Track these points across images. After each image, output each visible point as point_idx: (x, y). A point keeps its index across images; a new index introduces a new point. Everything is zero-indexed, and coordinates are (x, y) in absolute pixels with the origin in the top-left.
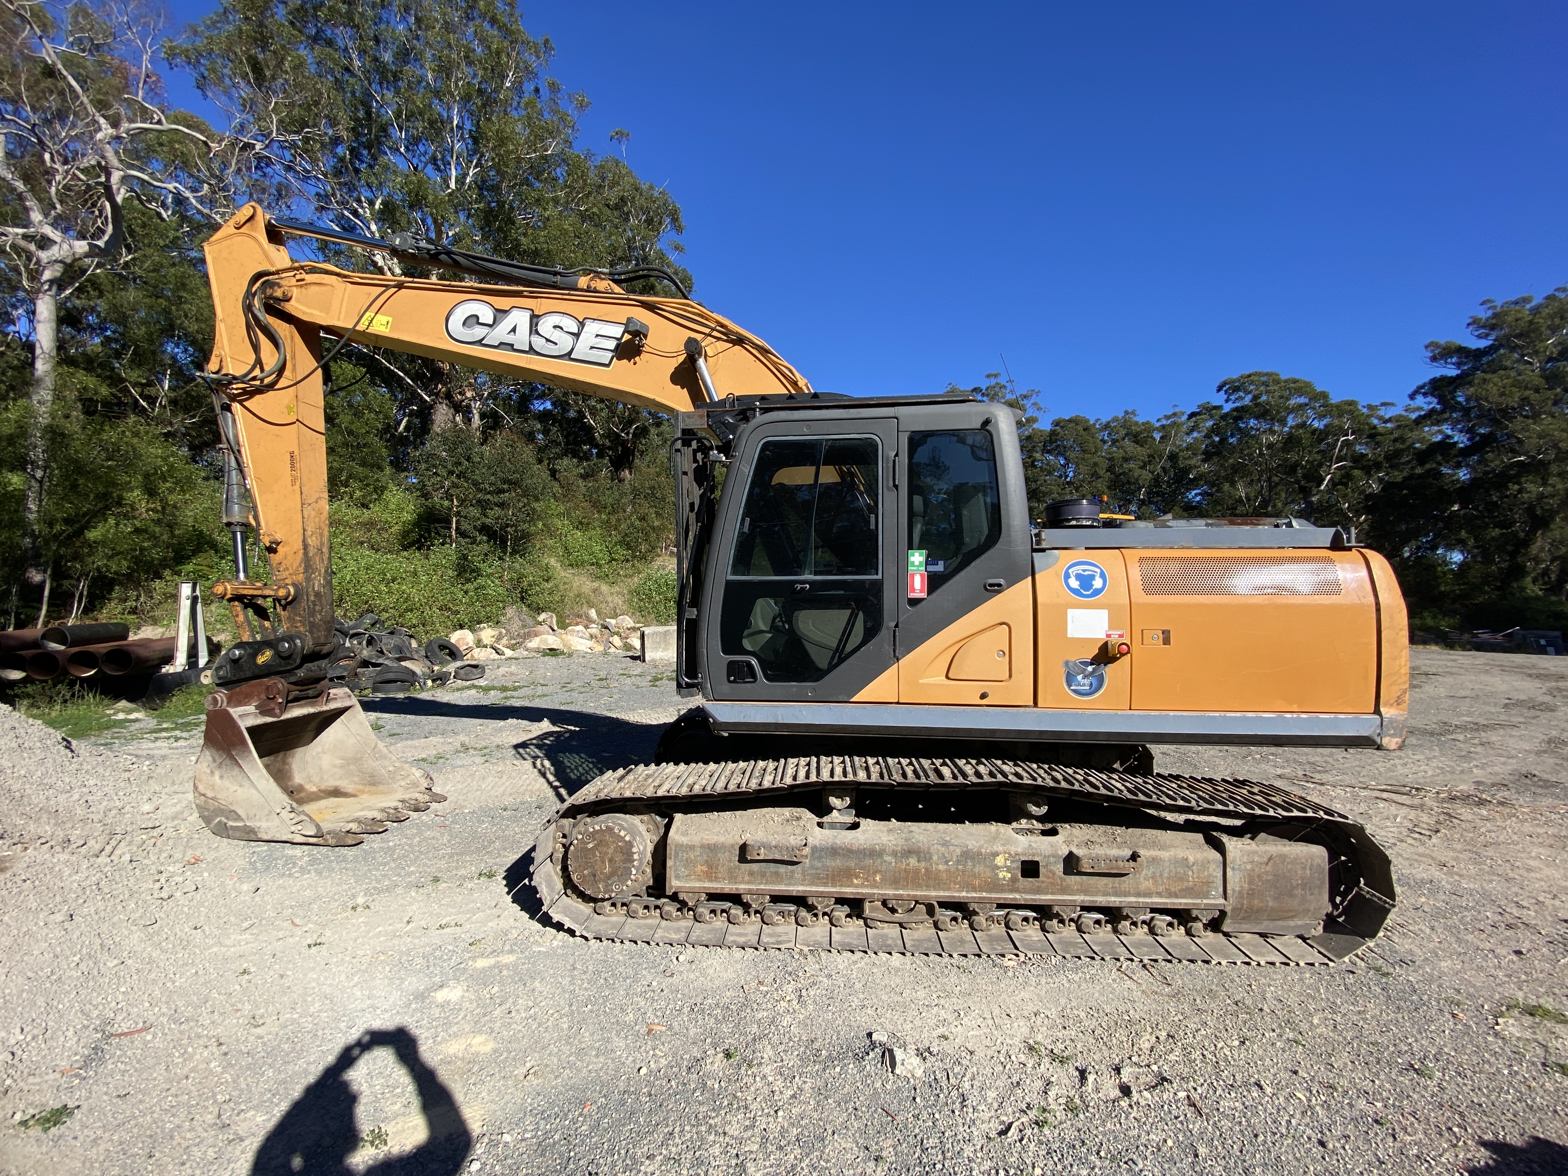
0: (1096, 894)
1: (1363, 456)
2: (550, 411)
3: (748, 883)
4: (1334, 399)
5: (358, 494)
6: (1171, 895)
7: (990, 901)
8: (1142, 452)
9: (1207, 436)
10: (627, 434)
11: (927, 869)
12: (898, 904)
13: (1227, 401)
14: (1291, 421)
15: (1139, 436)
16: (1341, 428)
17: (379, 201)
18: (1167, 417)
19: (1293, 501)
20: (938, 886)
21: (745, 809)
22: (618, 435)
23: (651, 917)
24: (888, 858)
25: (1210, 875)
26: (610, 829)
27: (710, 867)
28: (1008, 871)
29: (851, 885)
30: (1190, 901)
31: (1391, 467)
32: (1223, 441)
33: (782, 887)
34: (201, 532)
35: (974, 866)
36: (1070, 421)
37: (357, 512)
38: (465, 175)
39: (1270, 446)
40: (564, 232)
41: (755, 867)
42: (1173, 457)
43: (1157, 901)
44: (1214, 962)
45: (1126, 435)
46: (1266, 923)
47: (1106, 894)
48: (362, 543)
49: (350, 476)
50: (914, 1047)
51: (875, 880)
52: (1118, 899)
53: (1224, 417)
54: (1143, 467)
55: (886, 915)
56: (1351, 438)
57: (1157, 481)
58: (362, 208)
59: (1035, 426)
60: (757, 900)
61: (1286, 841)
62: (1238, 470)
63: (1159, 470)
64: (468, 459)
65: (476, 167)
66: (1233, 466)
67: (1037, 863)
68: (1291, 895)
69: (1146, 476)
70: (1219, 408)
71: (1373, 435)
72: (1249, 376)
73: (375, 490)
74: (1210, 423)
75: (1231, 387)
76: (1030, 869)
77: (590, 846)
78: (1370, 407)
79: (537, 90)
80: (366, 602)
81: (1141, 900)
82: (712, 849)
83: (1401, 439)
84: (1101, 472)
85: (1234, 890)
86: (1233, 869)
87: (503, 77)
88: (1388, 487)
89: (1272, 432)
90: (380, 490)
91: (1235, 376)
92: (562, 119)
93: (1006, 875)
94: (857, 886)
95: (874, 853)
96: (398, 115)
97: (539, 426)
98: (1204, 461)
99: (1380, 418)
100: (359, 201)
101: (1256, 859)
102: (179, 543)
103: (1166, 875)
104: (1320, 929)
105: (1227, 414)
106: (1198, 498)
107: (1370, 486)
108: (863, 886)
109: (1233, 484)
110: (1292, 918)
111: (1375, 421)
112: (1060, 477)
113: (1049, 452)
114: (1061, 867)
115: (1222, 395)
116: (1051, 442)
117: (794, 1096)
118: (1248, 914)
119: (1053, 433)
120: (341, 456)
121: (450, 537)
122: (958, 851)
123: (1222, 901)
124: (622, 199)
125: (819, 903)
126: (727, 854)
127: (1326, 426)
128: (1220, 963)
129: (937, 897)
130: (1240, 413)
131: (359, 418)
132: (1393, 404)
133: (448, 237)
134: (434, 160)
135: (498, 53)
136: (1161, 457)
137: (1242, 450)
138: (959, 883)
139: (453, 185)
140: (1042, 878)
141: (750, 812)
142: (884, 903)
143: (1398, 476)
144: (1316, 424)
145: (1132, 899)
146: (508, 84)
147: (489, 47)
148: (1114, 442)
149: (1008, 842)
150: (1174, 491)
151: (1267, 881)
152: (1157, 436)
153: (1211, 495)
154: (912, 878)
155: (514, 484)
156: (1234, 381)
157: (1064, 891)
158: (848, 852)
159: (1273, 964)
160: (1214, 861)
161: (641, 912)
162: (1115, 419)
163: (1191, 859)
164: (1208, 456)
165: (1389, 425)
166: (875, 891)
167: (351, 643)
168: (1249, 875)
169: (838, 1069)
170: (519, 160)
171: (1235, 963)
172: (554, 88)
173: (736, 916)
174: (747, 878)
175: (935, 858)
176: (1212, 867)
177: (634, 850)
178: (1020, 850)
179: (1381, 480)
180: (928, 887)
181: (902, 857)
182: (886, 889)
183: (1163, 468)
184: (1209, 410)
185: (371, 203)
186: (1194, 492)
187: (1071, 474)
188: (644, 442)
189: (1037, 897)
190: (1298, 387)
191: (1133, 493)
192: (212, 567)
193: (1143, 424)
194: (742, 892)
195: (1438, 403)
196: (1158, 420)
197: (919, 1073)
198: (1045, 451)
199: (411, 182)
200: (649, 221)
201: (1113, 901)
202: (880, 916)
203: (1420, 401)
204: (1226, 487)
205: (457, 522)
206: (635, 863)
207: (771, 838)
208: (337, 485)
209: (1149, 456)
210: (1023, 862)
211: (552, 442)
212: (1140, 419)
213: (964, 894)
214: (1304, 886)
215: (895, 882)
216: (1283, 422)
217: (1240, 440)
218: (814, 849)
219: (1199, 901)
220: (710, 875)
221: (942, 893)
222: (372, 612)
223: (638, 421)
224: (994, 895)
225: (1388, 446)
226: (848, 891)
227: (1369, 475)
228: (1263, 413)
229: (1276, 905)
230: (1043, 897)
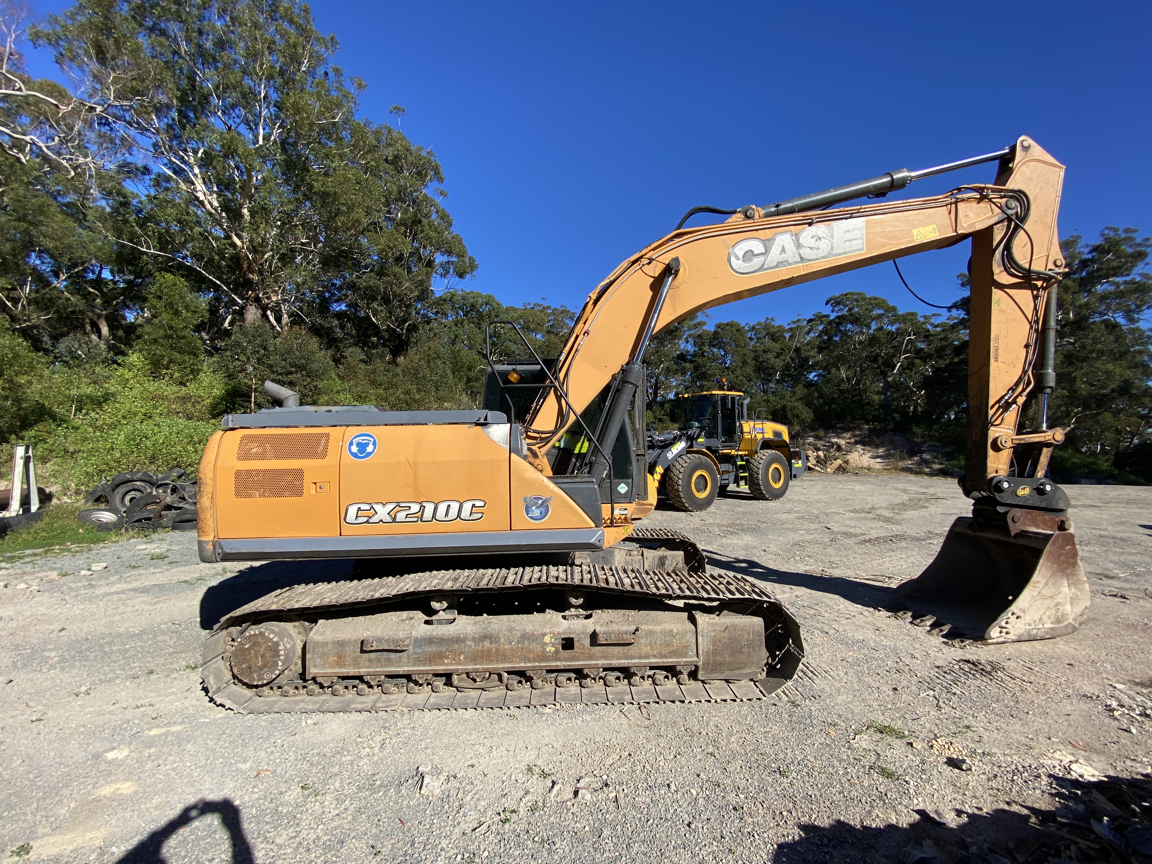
0: (612, 658)
1: (921, 349)
2: (346, 312)
3: (367, 667)
4: (901, 312)
5: (177, 375)
6: (662, 656)
7: (541, 668)
8: (776, 347)
9: (819, 336)
10: (402, 329)
11: (497, 649)
12: (476, 676)
13: (832, 312)
14: (874, 326)
15: (775, 335)
16: (906, 330)
17: (201, 151)
18: (794, 323)
19: (878, 381)
20: (504, 661)
21: (373, 614)
22: (394, 330)
23: (300, 694)
24: (469, 643)
25: (687, 641)
26: (262, 634)
27: (340, 657)
28: (553, 646)
29: (443, 664)
30: (675, 660)
31: (938, 357)
32: (830, 339)
33: (393, 669)
34: (43, 405)
35: (529, 644)
36: (727, 324)
37: (175, 388)
38: (270, 135)
39: (861, 343)
40: (347, 180)
41: (373, 655)
42: (797, 350)
43: (653, 661)
44: (687, 702)
45: (767, 334)
46: (727, 672)
47: (619, 658)
48: (178, 413)
49: (171, 361)
50: (447, 774)
51: (460, 659)
52: (627, 661)
53: (830, 323)
54: (777, 357)
55: (470, 683)
56: (912, 337)
57: (787, 367)
58: (188, 156)
59: (705, 328)
60: (374, 679)
61: (741, 616)
62: (841, 359)
63: (788, 359)
64: (265, 349)
65: (279, 127)
66: (837, 357)
67: (572, 639)
68: (741, 652)
69: (779, 363)
70: (828, 316)
71: (927, 336)
72: (846, 295)
73: (192, 371)
74: (821, 328)
75: (835, 302)
76: (568, 644)
77: (247, 646)
78: (925, 317)
79: (326, 74)
80: (176, 459)
81: (642, 661)
82: (341, 644)
83: (945, 339)
84: (749, 361)
85: (703, 651)
86: (702, 636)
87: (300, 64)
88: (936, 371)
89: (862, 333)
90: (194, 372)
91: (837, 295)
92: (344, 96)
93: (550, 649)
94: (447, 665)
95: (459, 640)
96: (217, 88)
97: (337, 322)
98: (819, 353)
99: (932, 324)
100: (185, 151)
101: (717, 628)
102: (26, 415)
103: (658, 643)
104: (764, 674)
105: (832, 321)
106: (816, 379)
107: (927, 370)
108: (451, 664)
109: (838, 369)
110: (743, 668)
111: (929, 327)
112: (721, 364)
113: (714, 346)
114: (588, 641)
115: (829, 307)
116: (714, 339)
117: (338, 815)
118: (714, 667)
119: (716, 333)
120: (163, 346)
121: (250, 408)
122: (519, 634)
123: (696, 659)
124: (396, 157)
125: (420, 678)
126: (352, 647)
127: (897, 329)
128: (690, 702)
129: (502, 668)
130: (841, 320)
131: (179, 316)
132: (940, 315)
133: (257, 180)
134: (247, 123)
135: (295, 46)
136: (789, 349)
137: (842, 345)
138: (519, 657)
139: (261, 142)
140: (576, 649)
141: (377, 616)
142: (468, 674)
143: (942, 364)
144: (889, 328)
145: (636, 661)
146: (303, 69)
147: (287, 41)
148: (759, 339)
149: (555, 625)
150: (799, 374)
151: (725, 643)
152: (787, 335)
153: (824, 376)
154: (486, 656)
155: (301, 368)
156: (837, 298)
157: (591, 657)
158: (441, 640)
159: (725, 701)
160: (690, 631)
161: (292, 691)
162: (759, 324)
163: (675, 631)
164: (820, 350)
165: (938, 329)
166: (460, 667)
167: (157, 492)
168: (713, 640)
169: (381, 794)
170: (312, 124)
171: (700, 702)
172: (338, 72)
173: (362, 690)
174: (367, 664)
175: (502, 640)
176: (689, 635)
177: (280, 648)
178: (561, 631)
179: (932, 367)
180: (497, 661)
181: (479, 641)
182: (468, 665)
183: (791, 357)
184: (821, 318)
185: (195, 152)
186: (814, 374)
187: (728, 362)
188: (415, 335)
189: (573, 663)
190: (879, 303)
191: (770, 375)
192: (50, 433)
193: (778, 327)
194: (362, 674)
195: (966, 315)
196: (789, 324)
197: (437, 792)
198: (711, 345)
199: (225, 138)
200: (419, 173)
201: (624, 662)
202: (466, 685)
203: (954, 312)
204: (833, 371)
205: (255, 397)
206: (282, 658)
207: (385, 633)
208: (160, 368)
209: (782, 349)
210: (563, 639)
211: (348, 334)
212: (776, 324)
213: (522, 665)
214: (749, 646)
215: (474, 659)
216: (868, 327)
217: (841, 338)
218: (416, 640)
219: (680, 660)
220: (339, 663)
221: (507, 665)
222: (180, 467)
223: (410, 320)
224: (543, 664)
225: (937, 344)
226: (440, 668)
227: (926, 363)
228: (856, 320)
229: (731, 659)
230: (576, 663)
